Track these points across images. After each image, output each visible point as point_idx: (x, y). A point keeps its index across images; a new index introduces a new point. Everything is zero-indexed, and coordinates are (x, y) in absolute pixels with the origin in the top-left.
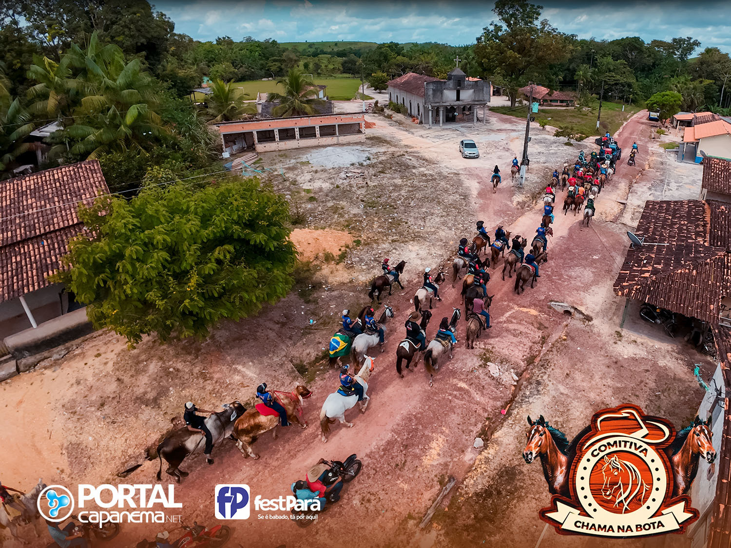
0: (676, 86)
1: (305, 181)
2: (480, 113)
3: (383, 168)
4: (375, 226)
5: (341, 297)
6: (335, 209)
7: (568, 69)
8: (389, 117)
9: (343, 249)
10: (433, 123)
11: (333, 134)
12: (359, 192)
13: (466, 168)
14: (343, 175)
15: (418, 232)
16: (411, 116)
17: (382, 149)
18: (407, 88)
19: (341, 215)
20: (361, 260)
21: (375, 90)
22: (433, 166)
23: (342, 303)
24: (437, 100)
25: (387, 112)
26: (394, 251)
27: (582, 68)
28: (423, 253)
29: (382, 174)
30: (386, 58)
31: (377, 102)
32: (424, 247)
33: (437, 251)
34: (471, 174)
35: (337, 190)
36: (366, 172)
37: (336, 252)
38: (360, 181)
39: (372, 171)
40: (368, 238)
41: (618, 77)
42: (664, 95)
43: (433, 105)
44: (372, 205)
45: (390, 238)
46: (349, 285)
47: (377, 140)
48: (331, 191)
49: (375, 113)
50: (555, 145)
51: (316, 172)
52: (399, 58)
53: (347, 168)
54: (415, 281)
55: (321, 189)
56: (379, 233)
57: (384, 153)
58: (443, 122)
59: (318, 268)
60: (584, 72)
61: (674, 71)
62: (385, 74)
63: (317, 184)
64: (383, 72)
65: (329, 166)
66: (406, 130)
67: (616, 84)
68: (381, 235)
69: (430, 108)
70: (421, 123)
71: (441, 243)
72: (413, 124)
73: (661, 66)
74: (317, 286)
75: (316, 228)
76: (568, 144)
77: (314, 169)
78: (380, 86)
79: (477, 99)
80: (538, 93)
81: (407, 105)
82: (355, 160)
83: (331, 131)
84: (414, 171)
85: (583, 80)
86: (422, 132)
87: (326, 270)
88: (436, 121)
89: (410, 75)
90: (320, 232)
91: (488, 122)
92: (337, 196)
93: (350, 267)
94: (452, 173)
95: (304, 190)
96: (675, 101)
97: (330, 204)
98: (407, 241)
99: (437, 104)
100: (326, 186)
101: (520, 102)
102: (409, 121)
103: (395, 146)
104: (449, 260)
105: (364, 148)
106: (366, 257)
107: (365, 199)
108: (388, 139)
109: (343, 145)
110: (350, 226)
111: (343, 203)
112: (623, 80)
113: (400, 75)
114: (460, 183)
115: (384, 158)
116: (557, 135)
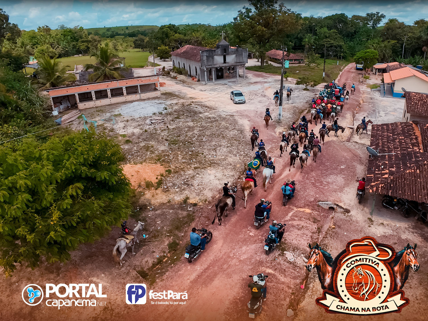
0: (373, 46)
1: (120, 128)
2: (240, 71)
3: (178, 115)
4: (180, 158)
5: (163, 214)
6: (147, 148)
7: (297, 38)
8: (175, 78)
9: (159, 177)
10: (207, 80)
11: (136, 92)
12: (163, 134)
13: (237, 111)
14: (148, 122)
15: (213, 160)
16: (190, 76)
17: (175, 101)
18: (186, 56)
19: (152, 152)
20: (174, 185)
21: (161, 59)
22: (214, 111)
23: (166, 218)
24: (210, 64)
25: (173, 74)
26: (197, 175)
27: (307, 37)
28: (219, 175)
29: (177, 120)
30: (167, 36)
31: (164, 68)
32: (219, 170)
33: (229, 172)
34: (242, 115)
35: (146, 134)
36: (166, 119)
37: (154, 180)
38: (162, 125)
39: (170, 118)
40: (176, 167)
41: (332, 42)
42: (366, 53)
43: (207, 67)
44: (174, 142)
45: (193, 166)
46: (168, 204)
47: (169, 95)
48: (141, 135)
49: (163, 75)
50: (297, 91)
51: (127, 121)
52: (176, 35)
53: (151, 117)
54: (217, 197)
55: (133, 134)
56: (184, 163)
57: (176, 104)
58: (215, 79)
59: (142, 194)
60: (308, 39)
61: (369, 36)
62: (167, 47)
63: (130, 130)
64: (166, 46)
65: (136, 116)
66: (189, 87)
67: (331, 46)
68: (185, 164)
69: (205, 70)
70: (199, 81)
71: (231, 167)
72: (193, 82)
73: (360, 33)
74: (144, 208)
75: (135, 164)
76: (306, 89)
77: (125, 119)
78: (164, 56)
79: (238, 62)
80: (279, 55)
81: (187, 68)
82: (156, 111)
83: (134, 90)
84: (201, 115)
85: (308, 45)
86: (201, 87)
87: (148, 195)
88: (210, 79)
89: (187, 47)
90: (139, 166)
91: (246, 77)
92: (147, 138)
93: (166, 191)
94: (228, 115)
95: (121, 135)
96: (374, 56)
97: (142, 144)
98: (205, 168)
99: (211, 67)
100: (137, 131)
101: (267, 62)
102: (190, 80)
103: (183, 98)
104: (239, 178)
105: (160, 101)
106: (178, 182)
107: (168, 139)
108: (177, 94)
109: (144, 100)
110: (160, 159)
111: (152, 143)
112: (335, 43)
113: (178, 48)
114: (235, 122)
115: (176, 107)
116: (298, 83)
